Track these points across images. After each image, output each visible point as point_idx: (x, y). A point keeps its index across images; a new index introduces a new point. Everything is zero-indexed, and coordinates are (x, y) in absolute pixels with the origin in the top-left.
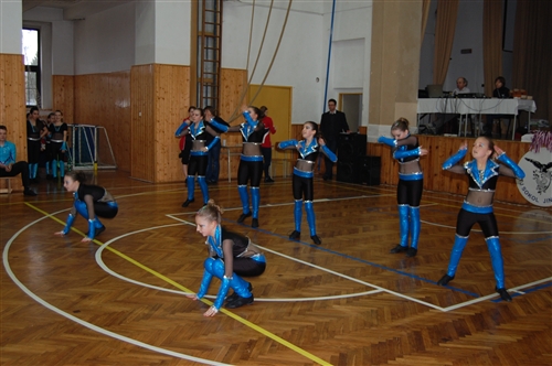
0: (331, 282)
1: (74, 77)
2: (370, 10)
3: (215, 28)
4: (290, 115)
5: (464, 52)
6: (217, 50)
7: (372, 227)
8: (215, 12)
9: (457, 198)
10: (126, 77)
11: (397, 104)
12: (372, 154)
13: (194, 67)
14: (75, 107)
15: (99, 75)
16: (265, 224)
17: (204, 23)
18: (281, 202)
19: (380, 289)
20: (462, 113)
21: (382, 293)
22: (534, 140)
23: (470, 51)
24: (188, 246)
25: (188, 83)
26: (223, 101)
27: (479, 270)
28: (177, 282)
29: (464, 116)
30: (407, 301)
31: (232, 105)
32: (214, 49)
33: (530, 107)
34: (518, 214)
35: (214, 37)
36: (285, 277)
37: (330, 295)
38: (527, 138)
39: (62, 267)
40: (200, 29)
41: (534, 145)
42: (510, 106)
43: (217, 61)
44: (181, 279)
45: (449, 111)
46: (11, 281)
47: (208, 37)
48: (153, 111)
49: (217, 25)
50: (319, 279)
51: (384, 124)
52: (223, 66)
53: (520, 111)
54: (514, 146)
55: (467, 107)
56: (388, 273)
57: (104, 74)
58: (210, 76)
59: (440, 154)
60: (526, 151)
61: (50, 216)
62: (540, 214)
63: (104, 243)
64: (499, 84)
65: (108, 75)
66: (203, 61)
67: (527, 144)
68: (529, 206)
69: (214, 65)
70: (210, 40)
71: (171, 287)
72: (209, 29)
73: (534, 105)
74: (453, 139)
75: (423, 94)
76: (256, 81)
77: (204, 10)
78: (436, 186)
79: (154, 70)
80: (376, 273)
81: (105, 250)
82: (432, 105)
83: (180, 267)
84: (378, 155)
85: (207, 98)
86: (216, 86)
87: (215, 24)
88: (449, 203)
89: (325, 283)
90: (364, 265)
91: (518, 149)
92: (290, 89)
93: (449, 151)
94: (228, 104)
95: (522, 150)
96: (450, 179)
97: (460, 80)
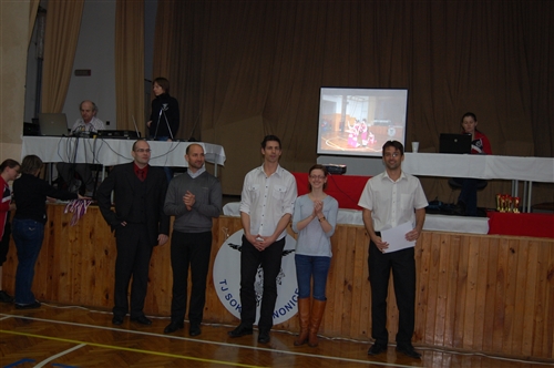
5: (79, 73)
20: (105, 164)
23: (88, 73)
38: (232, 210)
55: (114, 153)
60: (231, 232)
67: (231, 219)
75: (32, 129)
82: (51, 150)
91: (217, 230)
95: (224, 229)
96: (93, 282)
97: (87, 106)
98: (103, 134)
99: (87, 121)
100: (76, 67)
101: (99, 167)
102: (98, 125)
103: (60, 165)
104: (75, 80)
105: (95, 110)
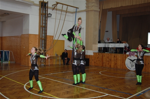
0: (93, 93)
1: (2, 37)
2: (85, 21)
3: (45, 25)
4: (64, 48)
5: (106, 31)
6: (46, 31)
7: (94, 77)
8: (45, 20)
9: (110, 69)
10: (19, 37)
11: (93, 45)
12: (87, 58)
13: (39, 35)
14: (2, 45)
15: (10, 37)
16: (66, 77)
17: (43, 23)
18: (66, 71)
19: (107, 94)
20: (110, 47)
21: (108, 95)
22: (130, 54)
23: (108, 31)
24: (49, 84)
25: (38, 39)
26: (47, 44)
27: (128, 88)
28: (52, 95)
29: (110, 48)
30: (116, 97)
31: (49, 45)
32: (45, 30)
33: (127, 45)
34: (126, 73)
35: (45, 27)
36: (80, 92)
37: (95, 97)
38: (128, 53)
39: (16, 92)
40: (41, 25)
41: (130, 55)
42: (122, 45)
43: (46, 33)
44: (53, 94)
45: (106, 47)
46: (4, 97)
47: (43, 27)
48: (28, 47)
49: (46, 24)
50: (90, 92)
51: (90, 50)
52: (47, 35)
53: (125, 47)
54: (124, 55)
55: (111, 46)
56: (106, 90)
57: (11, 37)
58: (43, 37)
59: (105, 58)
60: (128, 56)
61: (4, 77)
62: (132, 72)
63: (25, 84)
64: (118, 40)
65: (13, 37)
66: (42, 33)
67: (128, 55)
68: (129, 70)
69: (45, 34)
70: (44, 28)
71: (51, 97)
72: (44, 25)
73: (128, 45)
74: (108, 54)
75: (99, 42)
76: (56, 39)
77: (43, 20)
78: (104, 66)
79: (29, 36)
80: (103, 90)
81: (26, 87)
82: (102, 45)
83: (50, 90)
84: (88, 58)
85: (43, 43)
86: (45, 40)
87: (45, 24)
88: (108, 70)
89: (92, 93)
90: (99, 88)
91: (126, 56)
92: (64, 41)
93: (107, 57)
94: (48, 45)
95: (127, 56)
96: (108, 64)
97: (108, 39)
98: (110, 43)
99: (108, 41)
100: (106, 30)
101: (109, 48)
102: (110, 41)
103: (104, 47)
104: (106, 33)
105: (109, 39)
